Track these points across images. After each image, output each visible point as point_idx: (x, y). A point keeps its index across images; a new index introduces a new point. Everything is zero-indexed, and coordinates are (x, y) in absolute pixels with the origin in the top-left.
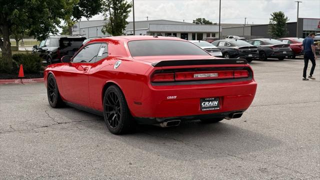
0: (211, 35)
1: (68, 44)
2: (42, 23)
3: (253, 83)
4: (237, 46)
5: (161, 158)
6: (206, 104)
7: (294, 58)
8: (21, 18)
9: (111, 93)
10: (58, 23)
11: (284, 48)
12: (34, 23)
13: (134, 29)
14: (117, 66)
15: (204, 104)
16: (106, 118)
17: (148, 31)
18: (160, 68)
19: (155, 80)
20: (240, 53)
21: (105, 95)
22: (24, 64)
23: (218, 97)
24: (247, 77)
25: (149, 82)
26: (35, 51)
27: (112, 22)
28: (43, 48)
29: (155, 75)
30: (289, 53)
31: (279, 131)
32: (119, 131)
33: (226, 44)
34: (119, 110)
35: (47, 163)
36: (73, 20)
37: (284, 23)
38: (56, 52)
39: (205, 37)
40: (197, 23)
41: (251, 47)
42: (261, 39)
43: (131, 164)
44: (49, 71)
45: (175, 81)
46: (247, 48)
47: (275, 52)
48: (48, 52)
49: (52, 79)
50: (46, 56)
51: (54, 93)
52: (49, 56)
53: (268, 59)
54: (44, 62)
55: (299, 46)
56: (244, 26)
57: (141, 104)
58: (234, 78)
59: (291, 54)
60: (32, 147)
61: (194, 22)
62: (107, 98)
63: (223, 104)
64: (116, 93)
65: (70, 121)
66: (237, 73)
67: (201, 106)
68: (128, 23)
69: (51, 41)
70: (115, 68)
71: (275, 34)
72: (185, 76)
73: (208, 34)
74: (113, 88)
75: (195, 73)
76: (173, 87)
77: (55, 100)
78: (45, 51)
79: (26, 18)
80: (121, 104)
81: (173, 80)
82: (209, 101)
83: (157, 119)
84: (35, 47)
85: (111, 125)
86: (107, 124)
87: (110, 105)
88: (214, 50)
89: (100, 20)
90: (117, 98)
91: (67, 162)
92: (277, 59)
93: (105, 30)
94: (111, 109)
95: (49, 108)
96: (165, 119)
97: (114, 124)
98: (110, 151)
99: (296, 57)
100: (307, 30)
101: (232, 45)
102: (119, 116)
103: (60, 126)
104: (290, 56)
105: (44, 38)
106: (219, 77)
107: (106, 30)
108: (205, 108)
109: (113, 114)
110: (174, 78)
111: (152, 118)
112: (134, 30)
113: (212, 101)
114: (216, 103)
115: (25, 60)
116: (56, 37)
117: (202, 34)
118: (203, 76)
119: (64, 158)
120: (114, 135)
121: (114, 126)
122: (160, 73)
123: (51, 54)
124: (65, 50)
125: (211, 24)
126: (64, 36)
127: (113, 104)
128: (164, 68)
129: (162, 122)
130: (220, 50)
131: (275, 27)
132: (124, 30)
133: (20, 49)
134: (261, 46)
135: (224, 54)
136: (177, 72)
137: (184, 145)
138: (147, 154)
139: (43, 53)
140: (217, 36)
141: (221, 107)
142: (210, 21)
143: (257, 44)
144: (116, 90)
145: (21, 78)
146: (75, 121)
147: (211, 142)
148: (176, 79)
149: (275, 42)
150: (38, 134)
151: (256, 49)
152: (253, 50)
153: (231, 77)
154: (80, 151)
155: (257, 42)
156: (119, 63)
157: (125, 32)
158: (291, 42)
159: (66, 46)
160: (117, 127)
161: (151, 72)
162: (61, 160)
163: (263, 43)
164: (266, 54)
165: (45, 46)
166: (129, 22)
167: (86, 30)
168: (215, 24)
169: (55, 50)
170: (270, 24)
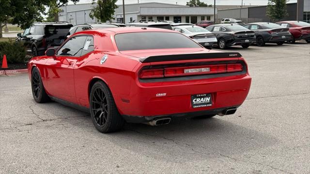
0: (206, 18)
1: (54, 31)
2: (26, 10)
3: (247, 77)
4: (233, 30)
5: (150, 159)
6: (197, 100)
7: (294, 43)
8: (4, 6)
9: (97, 90)
10: (43, 10)
11: (283, 33)
12: (17, 11)
13: (124, 12)
14: (103, 62)
15: (196, 101)
16: (93, 115)
17: (139, 14)
18: (148, 64)
19: (144, 77)
20: (236, 38)
21: (92, 91)
22: (8, 54)
23: (210, 93)
24: (241, 71)
25: (137, 79)
26: (19, 39)
27: (100, 6)
28: (28, 36)
29: (143, 71)
30: (288, 37)
31: (275, 128)
32: (106, 130)
33: (221, 29)
34: (106, 107)
35: (30, 166)
36: (59, 4)
37: (284, 5)
38: (41, 40)
39: (199, 20)
40: (191, 6)
41: (248, 32)
42: (258, 23)
43: (118, 167)
44: (32, 64)
45: (165, 77)
46: (244, 32)
47: (274, 37)
48: (33, 40)
49: (36, 72)
50: (30, 44)
51: (38, 87)
52: (34, 44)
53: (266, 44)
54: (29, 51)
55: (299, 30)
56: (241, 8)
57: (128, 101)
58: (227, 73)
59: (290, 38)
60: (14, 148)
61: (187, 5)
62: (93, 94)
63: (215, 100)
64: (102, 90)
65: (56, 117)
66: (230, 67)
67: (192, 103)
68: (117, 7)
69: (35, 29)
70: (101, 63)
71: (274, 16)
72: (175, 71)
73: (203, 17)
74: (99, 85)
75: (186, 68)
76: (162, 83)
77: (39, 94)
78: (29, 39)
79: (9, 5)
80: (108, 102)
81: (163, 76)
82: (201, 97)
83: (146, 117)
84: (19, 35)
85: (98, 122)
86: (94, 122)
87: (97, 102)
88: (209, 36)
89: (88, 4)
90: (104, 95)
91: (51, 165)
92: (276, 44)
93: (93, 14)
94: (98, 106)
95: (34, 103)
96: (154, 118)
97: (101, 121)
98: (97, 152)
99: (296, 42)
100: (308, 11)
101: (227, 30)
102: (106, 114)
103: (45, 124)
104: (290, 41)
105: (28, 26)
106: (212, 72)
107: (95, 15)
108: (196, 105)
109: (100, 112)
110: (164, 74)
111: (140, 117)
112: (124, 14)
113: (204, 97)
114: (208, 99)
115: (8, 50)
116: (41, 24)
117: (196, 17)
118: (194, 71)
119: (48, 161)
120: (101, 134)
121: (102, 124)
122: (149, 68)
123: (36, 43)
124: (51, 38)
125: (206, 6)
126: (49, 24)
127: (100, 101)
128: (152, 63)
129: (151, 121)
130: (215, 35)
131: (274, 8)
132: (113, 14)
133: (4, 36)
134: (259, 30)
135: (219, 39)
136: (166, 67)
137: (175, 144)
138: (135, 155)
139: (28, 42)
140: (212, 20)
141: (213, 103)
142: (205, 3)
143: (254, 28)
144: (103, 87)
145: (5, 69)
146: (61, 118)
147: (204, 141)
148: (166, 75)
149: (273, 26)
150: (21, 133)
151: (253, 34)
152: (250, 35)
153: (223, 71)
154: (65, 152)
155: (255, 26)
156: (106, 58)
157: (114, 16)
158: (291, 25)
159: (52, 34)
160: (105, 125)
161: (139, 68)
162: (45, 163)
163: (260, 27)
164: (263, 39)
165: (30, 34)
166: (119, 6)
167: (74, 15)
168: (210, 6)
169: (40, 38)
170: (268, 6)
